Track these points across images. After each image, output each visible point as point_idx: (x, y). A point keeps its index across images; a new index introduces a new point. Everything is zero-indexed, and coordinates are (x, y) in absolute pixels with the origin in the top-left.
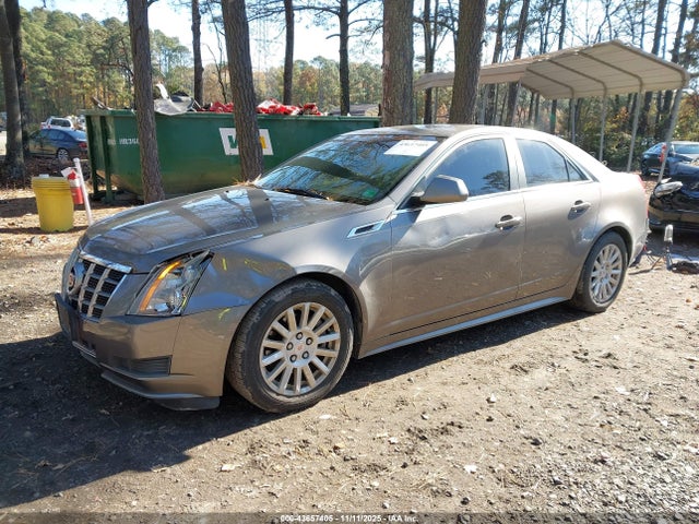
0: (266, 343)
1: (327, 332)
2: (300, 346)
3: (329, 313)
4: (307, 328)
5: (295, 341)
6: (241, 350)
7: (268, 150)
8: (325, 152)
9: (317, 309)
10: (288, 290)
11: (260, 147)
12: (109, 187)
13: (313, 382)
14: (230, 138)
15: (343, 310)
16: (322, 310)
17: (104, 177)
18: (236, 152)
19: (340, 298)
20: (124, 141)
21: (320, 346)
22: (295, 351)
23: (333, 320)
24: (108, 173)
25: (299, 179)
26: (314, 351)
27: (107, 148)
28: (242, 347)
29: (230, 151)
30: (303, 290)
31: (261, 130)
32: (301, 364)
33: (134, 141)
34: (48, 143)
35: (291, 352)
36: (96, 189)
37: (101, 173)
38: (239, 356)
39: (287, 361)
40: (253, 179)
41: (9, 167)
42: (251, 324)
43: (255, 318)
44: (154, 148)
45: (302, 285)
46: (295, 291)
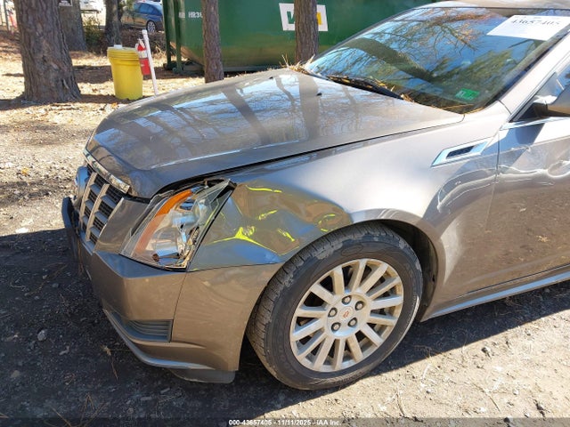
0: (301, 311)
1: (386, 295)
2: (345, 312)
3: (393, 271)
4: (359, 290)
5: (340, 306)
6: (265, 322)
7: (323, 27)
8: (381, 34)
9: (376, 267)
10: (338, 244)
11: (316, 22)
12: (179, 58)
13: (359, 355)
14: (289, 14)
15: (413, 267)
16: (382, 268)
17: (175, 47)
18: (292, 27)
19: (410, 252)
20: (192, 15)
21: (373, 312)
22: (339, 318)
23: (397, 281)
24: (179, 45)
25: (354, 64)
26: (365, 316)
27: (178, 21)
28: (267, 317)
29: (288, 26)
30: (360, 243)
31: (318, 6)
32: (345, 334)
33: (199, 15)
34: (138, 16)
35: (334, 320)
36: (169, 59)
37: (173, 45)
38: (263, 328)
39: (328, 331)
40: (304, 60)
41: (108, 36)
42: (281, 288)
43: (287, 281)
44: (216, 22)
45: (357, 236)
46: (347, 245)
